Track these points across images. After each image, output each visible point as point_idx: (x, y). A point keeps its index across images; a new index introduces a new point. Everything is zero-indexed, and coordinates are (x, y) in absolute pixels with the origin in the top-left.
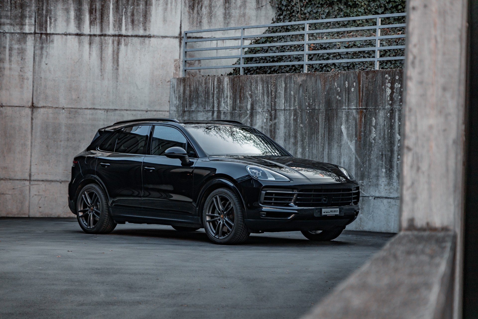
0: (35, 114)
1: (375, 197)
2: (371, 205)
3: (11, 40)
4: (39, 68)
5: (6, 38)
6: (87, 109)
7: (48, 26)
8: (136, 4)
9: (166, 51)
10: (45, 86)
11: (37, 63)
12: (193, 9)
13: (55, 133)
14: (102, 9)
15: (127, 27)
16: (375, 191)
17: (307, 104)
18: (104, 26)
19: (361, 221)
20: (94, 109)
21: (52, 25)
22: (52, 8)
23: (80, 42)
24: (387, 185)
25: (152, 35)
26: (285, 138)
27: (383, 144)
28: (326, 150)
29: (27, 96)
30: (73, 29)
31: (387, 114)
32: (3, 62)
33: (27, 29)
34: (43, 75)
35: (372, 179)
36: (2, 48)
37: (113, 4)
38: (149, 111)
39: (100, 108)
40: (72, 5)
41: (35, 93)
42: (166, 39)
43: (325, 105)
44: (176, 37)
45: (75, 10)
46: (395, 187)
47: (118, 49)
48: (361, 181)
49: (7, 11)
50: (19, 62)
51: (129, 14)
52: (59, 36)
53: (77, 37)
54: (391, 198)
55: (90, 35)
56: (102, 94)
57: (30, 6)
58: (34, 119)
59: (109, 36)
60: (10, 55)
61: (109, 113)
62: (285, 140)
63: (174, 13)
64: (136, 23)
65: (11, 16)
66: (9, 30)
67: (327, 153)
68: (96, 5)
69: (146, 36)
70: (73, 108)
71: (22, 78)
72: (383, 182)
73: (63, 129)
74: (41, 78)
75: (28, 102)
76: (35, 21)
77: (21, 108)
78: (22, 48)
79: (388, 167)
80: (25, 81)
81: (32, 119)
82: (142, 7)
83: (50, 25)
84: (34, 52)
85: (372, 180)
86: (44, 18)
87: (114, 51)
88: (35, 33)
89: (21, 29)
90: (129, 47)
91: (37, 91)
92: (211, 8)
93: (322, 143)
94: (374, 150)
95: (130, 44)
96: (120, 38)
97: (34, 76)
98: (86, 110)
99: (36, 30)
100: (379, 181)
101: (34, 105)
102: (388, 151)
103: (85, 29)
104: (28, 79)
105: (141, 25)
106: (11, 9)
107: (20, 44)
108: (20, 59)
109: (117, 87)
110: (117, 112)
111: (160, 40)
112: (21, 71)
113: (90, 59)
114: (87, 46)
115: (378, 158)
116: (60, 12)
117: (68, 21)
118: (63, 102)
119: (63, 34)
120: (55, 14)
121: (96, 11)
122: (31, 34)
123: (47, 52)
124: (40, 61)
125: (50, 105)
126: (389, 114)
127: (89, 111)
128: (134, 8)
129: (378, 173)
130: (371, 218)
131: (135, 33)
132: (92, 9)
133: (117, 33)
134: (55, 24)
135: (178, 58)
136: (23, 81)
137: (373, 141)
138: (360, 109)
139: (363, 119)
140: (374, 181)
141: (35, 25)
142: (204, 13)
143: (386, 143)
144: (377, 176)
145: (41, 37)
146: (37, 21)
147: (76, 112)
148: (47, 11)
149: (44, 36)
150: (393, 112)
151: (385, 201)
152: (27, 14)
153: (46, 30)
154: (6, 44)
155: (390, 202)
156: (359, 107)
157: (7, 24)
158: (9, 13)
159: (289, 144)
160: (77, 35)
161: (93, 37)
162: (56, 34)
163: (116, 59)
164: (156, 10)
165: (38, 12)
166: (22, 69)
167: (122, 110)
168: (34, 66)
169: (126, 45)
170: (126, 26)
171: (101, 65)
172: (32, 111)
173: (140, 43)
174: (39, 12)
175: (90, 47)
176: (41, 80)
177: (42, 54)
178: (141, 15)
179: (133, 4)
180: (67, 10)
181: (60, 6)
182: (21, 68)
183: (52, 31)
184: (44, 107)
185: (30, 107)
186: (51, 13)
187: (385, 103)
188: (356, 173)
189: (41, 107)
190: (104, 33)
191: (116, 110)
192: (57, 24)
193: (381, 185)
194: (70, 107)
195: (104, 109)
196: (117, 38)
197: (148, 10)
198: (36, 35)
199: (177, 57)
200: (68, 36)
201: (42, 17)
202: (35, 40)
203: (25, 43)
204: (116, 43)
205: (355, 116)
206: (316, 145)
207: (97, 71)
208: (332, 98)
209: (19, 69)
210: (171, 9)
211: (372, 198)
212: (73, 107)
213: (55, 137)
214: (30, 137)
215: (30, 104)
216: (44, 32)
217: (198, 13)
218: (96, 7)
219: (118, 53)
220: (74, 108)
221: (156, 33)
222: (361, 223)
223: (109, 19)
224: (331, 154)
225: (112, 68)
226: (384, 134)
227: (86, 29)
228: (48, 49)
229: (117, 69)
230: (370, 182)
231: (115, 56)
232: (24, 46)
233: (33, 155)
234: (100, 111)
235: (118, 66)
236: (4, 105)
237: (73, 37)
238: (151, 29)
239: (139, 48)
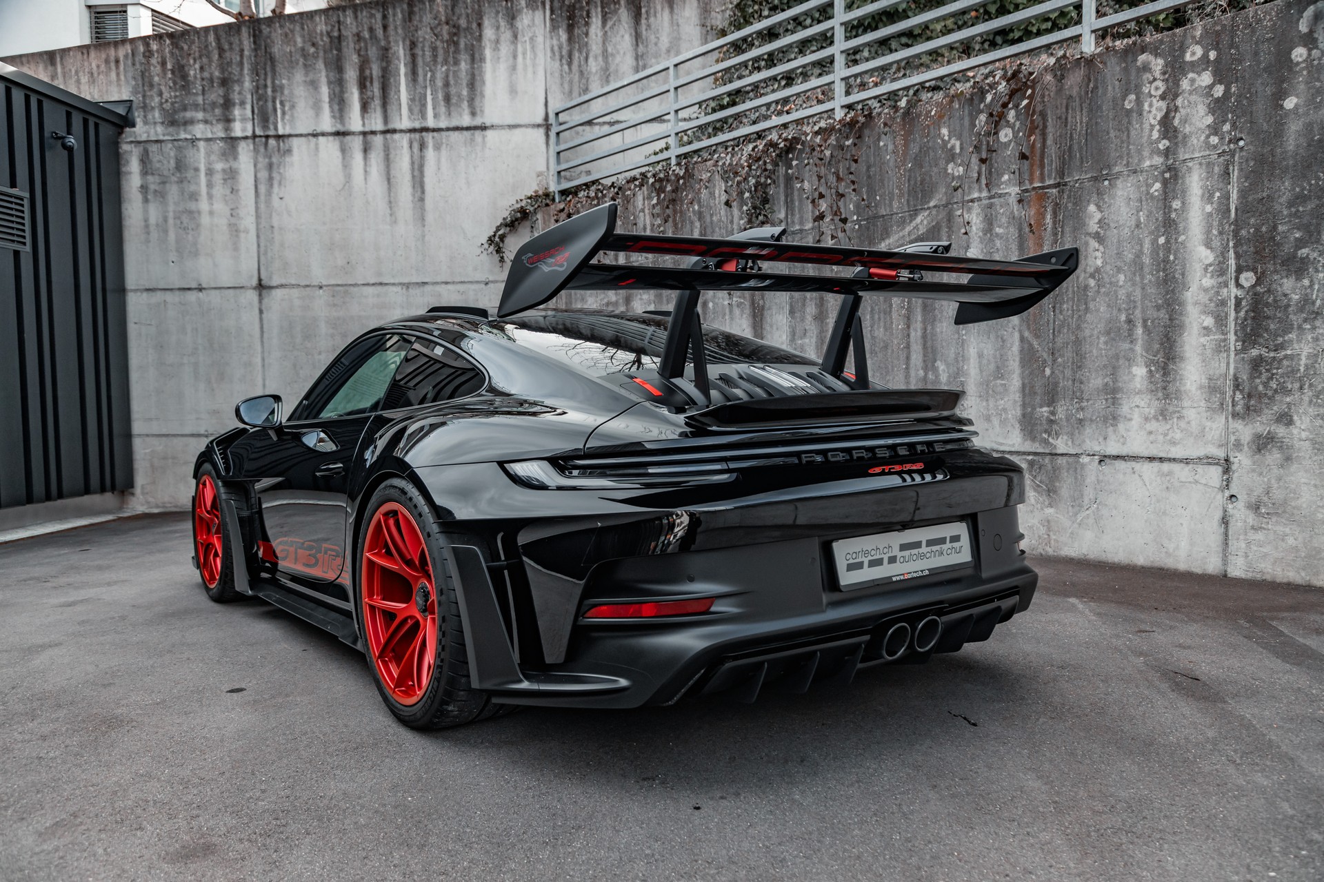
0: (265, 301)
1: (1105, 456)
2: (1088, 481)
3: (208, 154)
4: (268, 207)
5: (198, 150)
6: (368, 284)
7: (279, 120)
8: (451, 60)
9: (518, 156)
10: (282, 245)
11: (262, 198)
12: (570, 64)
13: (307, 337)
14: (383, 77)
15: (437, 111)
16: (1105, 439)
17: (851, 206)
18: (389, 111)
19: (1049, 529)
20: (381, 284)
21: (287, 117)
22: (284, 81)
23: (344, 150)
24: (1157, 420)
25: (488, 124)
26: (791, 306)
27: (1134, 285)
28: (917, 326)
29: (248, 266)
30: (327, 123)
31: (1149, 186)
32: (197, 200)
33: (238, 129)
34: (275, 223)
35: (1088, 400)
36: (192, 171)
37: (405, 65)
38: (492, 282)
39: (392, 281)
40: (324, 73)
41: (262, 258)
42: (517, 131)
43: (908, 201)
44: (539, 126)
45: (329, 83)
46: (1193, 423)
47: (422, 158)
48: (1045, 409)
49: (196, 94)
50: (227, 198)
51: (439, 83)
52: (303, 139)
53: (337, 138)
54: (1170, 460)
55: (364, 134)
56: (395, 253)
57: (240, 82)
58: (265, 311)
59: (401, 131)
60: (210, 185)
61: (412, 291)
62: (792, 312)
63: (530, 75)
64: (454, 101)
65: (204, 104)
66: (203, 132)
67: (919, 333)
68: (371, 69)
69: (475, 128)
70: (338, 285)
71: (234, 230)
72: (1136, 409)
73: (323, 329)
74: (273, 227)
75: (251, 277)
76: (253, 112)
77: (238, 291)
78: (231, 168)
79: (1160, 358)
80: (242, 235)
81: (261, 312)
82: (464, 66)
83: (283, 119)
84: (256, 176)
85: (1091, 402)
86: (270, 104)
87: (413, 163)
88: (254, 136)
89: (227, 129)
90: (444, 152)
91: (266, 253)
92: (607, 57)
93: (903, 307)
94: (1098, 310)
95: (444, 146)
96: (424, 134)
97: (258, 224)
98: (365, 288)
99: (257, 129)
100: (1120, 404)
101: (263, 282)
102: (1158, 308)
103: (352, 122)
104: (247, 231)
105: (465, 104)
106: (203, 90)
107: (227, 160)
108: (228, 192)
109: (424, 236)
110: (428, 288)
111: (505, 134)
112: (232, 215)
113: (366, 183)
114: (358, 157)
115: (1112, 335)
116: (301, 88)
117: (317, 107)
118: (318, 275)
119: (309, 135)
120: (291, 93)
121: (371, 82)
122: (246, 138)
123: (280, 173)
124: (269, 193)
125: (293, 282)
126: (1158, 186)
127: (370, 290)
128: (448, 70)
129: (1115, 381)
130: (1091, 521)
131: (454, 123)
132: (365, 79)
133: (417, 125)
134: (292, 116)
135: (545, 169)
136: (237, 236)
137: (1092, 283)
138: (1034, 188)
139: (1049, 217)
140: (1100, 405)
141: (253, 119)
142: (594, 70)
143: (1146, 281)
144: (1113, 393)
145: (266, 144)
146: (256, 111)
147: (346, 292)
148: (274, 91)
149: (272, 142)
150: (1175, 177)
151: (1147, 469)
152: (236, 98)
153: (276, 129)
154: (200, 163)
155: (1170, 473)
156: (1031, 183)
157: (198, 121)
158: (200, 99)
159: (803, 320)
160: (337, 134)
161: (369, 137)
162: (296, 136)
163: (418, 179)
164: (494, 71)
165: (257, 92)
166: (233, 213)
167: (437, 283)
168: (256, 203)
169: (437, 148)
170: (434, 109)
171: (389, 193)
172: (260, 295)
173: (465, 144)
174: (260, 92)
175: (365, 158)
176: (272, 233)
177: (271, 179)
178: (464, 84)
179: (446, 62)
180: (314, 85)
181: (299, 76)
182: (232, 209)
183: (287, 131)
184: (282, 286)
185: (255, 288)
186: (282, 93)
187: (1139, 152)
188: (1024, 386)
189: (277, 287)
190: (391, 126)
191: (425, 283)
192: (296, 115)
193: (1130, 420)
194: (333, 282)
195: (400, 284)
196: (417, 135)
197: (476, 72)
198: (257, 140)
199: (543, 168)
200: (321, 138)
201: (266, 101)
202: (256, 150)
203: (235, 158)
204: (416, 146)
205: (1016, 213)
206: (882, 315)
207: (381, 205)
208: (933, 174)
209: (228, 213)
210: (525, 66)
211: (1092, 460)
212: (340, 283)
213: (309, 345)
214: (259, 348)
215: (255, 282)
216: (271, 133)
217: (581, 73)
218: (371, 74)
219: (421, 167)
220: (342, 285)
221: (496, 121)
222: (1051, 534)
223: (399, 97)
224: (934, 334)
225: (410, 198)
226: (1139, 255)
227: (355, 121)
228: (282, 167)
229: (422, 200)
230: (1082, 409)
231: (416, 173)
232: (235, 165)
233: (267, 383)
234: (394, 289)
235: (423, 192)
236: (204, 286)
237: (331, 138)
238: (487, 110)
239: (463, 154)
